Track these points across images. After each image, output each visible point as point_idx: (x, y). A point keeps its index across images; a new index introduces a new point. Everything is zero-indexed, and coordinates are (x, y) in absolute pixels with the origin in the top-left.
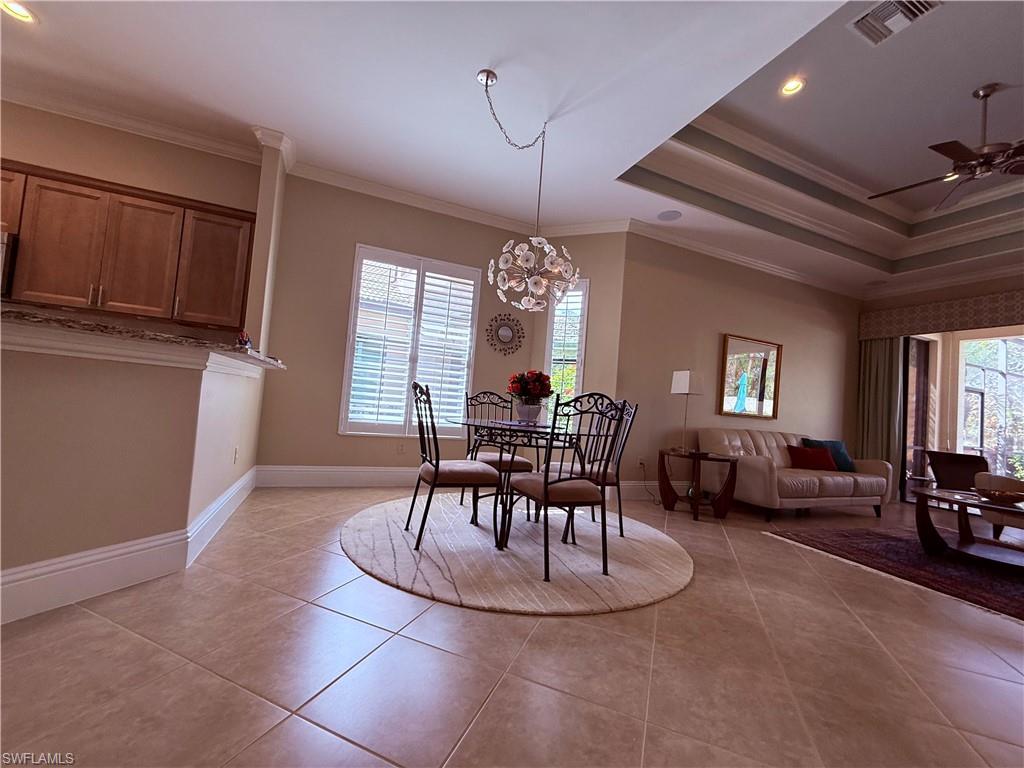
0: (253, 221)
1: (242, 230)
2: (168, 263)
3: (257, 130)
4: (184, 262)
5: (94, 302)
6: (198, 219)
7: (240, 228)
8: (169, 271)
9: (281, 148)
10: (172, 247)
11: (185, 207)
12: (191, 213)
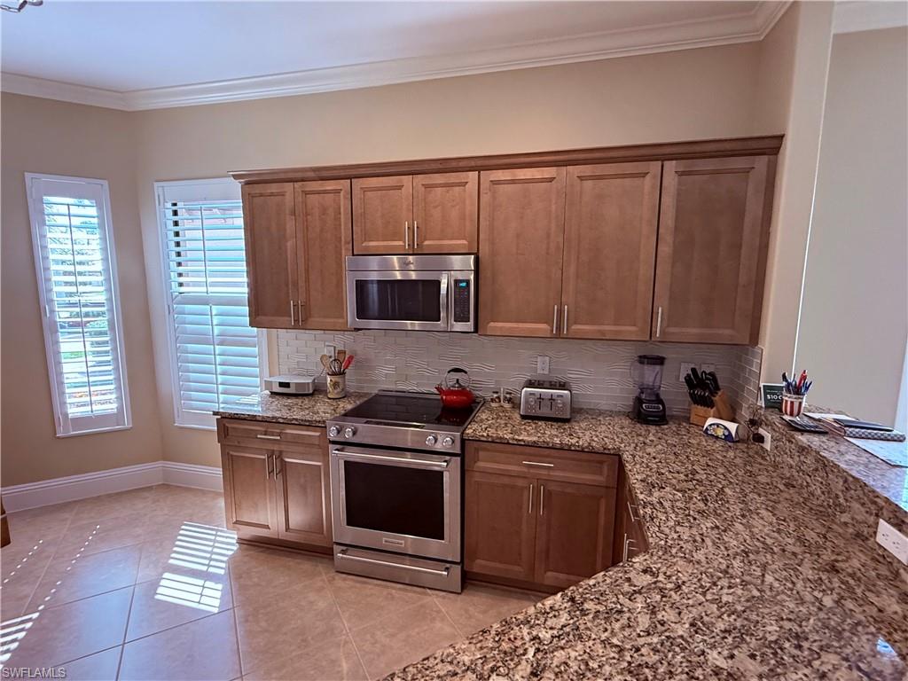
0: (776, 152)
1: (752, 175)
2: (642, 256)
4: (665, 249)
5: (559, 328)
6: (683, 174)
7: (747, 171)
8: (644, 268)
10: (647, 231)
11: (664, 158)
12: (671, 166)
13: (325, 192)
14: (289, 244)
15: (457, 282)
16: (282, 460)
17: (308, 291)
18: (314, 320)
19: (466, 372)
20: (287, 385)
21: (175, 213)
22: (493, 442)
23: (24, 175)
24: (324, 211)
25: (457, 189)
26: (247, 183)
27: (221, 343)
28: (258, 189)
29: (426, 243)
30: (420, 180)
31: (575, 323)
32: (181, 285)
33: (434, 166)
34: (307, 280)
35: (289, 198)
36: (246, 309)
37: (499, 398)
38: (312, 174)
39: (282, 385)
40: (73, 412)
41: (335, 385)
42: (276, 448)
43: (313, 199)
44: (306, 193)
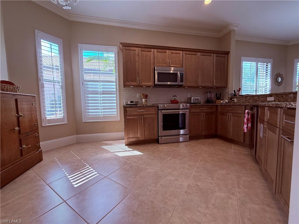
1: (226, 57)
5: (199, 84)
11: (214, 53)
12: (215, 55)
14: (137, 63)
15: (181, 74)
17: (142, 76)
20: (133, 102)
22: (195, 105)
23: (34, 30)
24: (146, 56)
25: (178, 54)
28: (128, 48)
29: (172, 65)
30: (170, 51)
31: (201, 83)
34: (142, 73)
35: (137, 51)
39: (131, 102)
42: (142, 114)
43: (144, 53)
44: (142, 51)
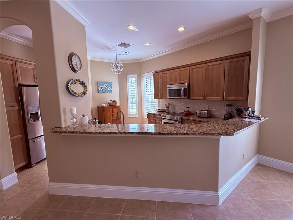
0: (250, 55)
1: (246, 61)
2: (221, 81)
3: (249, 14)
4: (226, 79)
5: (204, 98)
6: (229, 62)
7: (244, 60)
8: (222, 84)
9: (262, 15)
10: (222, 75)
11: (225, 60)
12: (227, 61)
13: (165, 73)
15: (185, 89)
16: (156, 122)
17: (162, 92)
18: (163, 97)
19: (189, 108)
20: (159, 110)
21: (146, 79)
22: (187, 119)
24: (165, 77)
25: (186, 70)
26: (154, 73)
27: (151, 102)
28: (156, 74)
29: (181, 81)
30: (180, 70)
31: (208, 96)
32: (146, 92)
33: (182, 67)
34: (162, 90)
35: (160, 75)
36: (153, 96)
37: (197, 114)
38: (163, 71)
40: (131, 113)
41: (167, 110)
42: (155, 119)
43: (163, 75)
44: (162, 74)
